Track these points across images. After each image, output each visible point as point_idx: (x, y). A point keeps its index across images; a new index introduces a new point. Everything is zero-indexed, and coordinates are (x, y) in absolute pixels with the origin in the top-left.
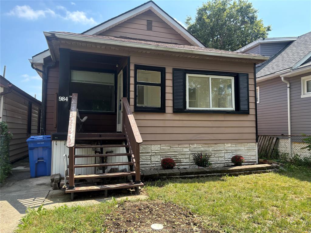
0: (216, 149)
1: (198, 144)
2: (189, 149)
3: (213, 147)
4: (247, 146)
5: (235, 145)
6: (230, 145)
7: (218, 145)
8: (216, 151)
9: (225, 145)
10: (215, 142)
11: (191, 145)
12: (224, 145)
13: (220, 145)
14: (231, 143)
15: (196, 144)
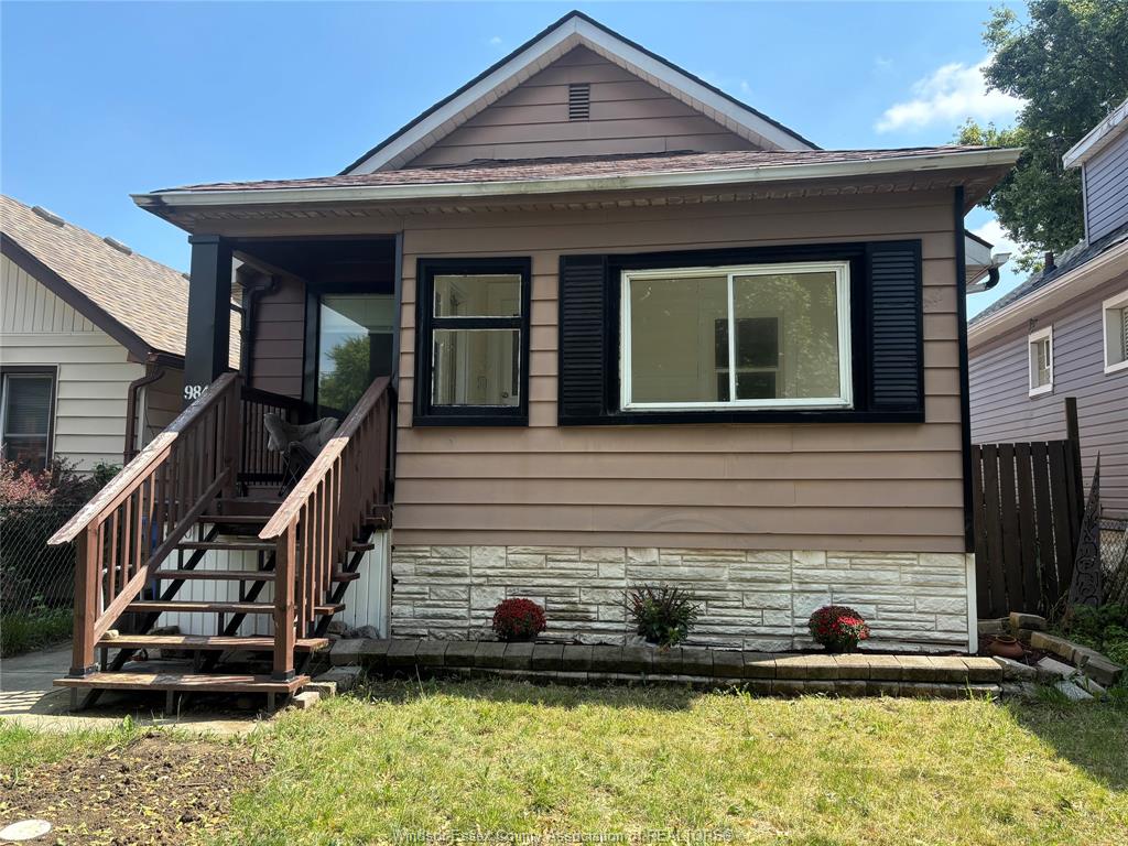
0: (748, 575)
1: (662, 551)
2: (623, 566)
3: (737, 565)
4: (916, 568)
5: (847, 561)
6: (819, 559)
7: (761, 556)
8: (748, 581)
9: (796, 556)
10: (743, 543)
11: (630, 554)
12: (791, 557)
13: (770, 556)
14: (826, 551)
15: (655, 551)
